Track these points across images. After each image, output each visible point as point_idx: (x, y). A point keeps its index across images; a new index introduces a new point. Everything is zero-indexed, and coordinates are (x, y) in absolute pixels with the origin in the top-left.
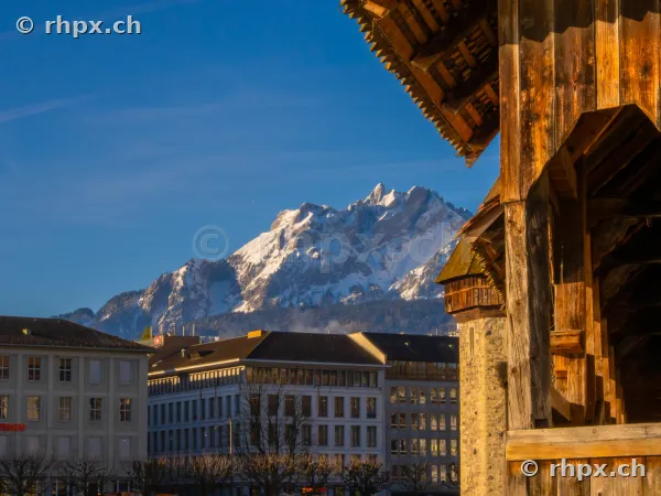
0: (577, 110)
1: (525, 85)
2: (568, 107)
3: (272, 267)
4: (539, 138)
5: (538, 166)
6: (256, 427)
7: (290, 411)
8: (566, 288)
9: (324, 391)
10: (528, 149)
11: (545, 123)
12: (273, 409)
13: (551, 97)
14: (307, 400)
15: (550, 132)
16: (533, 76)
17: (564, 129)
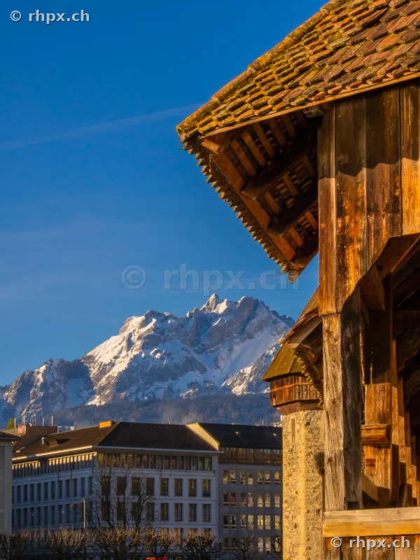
0: (385, 236)
1: (341, 213)
2: (378, 232)
3: (121, 366)
4: (352, 259)
5: (352, 283)
6: (106, 505)
7: (136, 491)
8: (375, 388)
9: (166, 474)
10: (343, 269)
11: (358, 246)
12: (121, 489)
13: (363, 222)
14: (150, 481)
15: (362, 254)
16: (347, 205)
17: (374, 252)
